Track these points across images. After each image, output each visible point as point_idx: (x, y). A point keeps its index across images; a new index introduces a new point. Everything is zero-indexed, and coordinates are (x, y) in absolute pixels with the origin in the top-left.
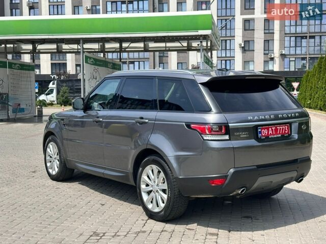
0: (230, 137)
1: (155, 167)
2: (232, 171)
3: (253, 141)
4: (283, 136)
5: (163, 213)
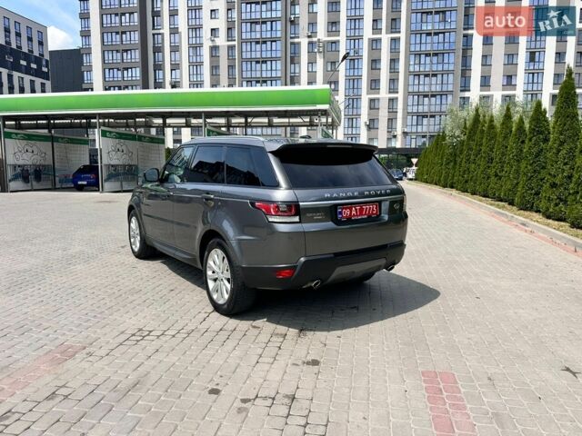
0: (300, 219)
1: (219, 251)
2: (302, 259)
3: (331, 223)
4: (369, 217)
5: (226, 306)
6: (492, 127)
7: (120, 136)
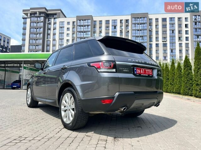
0: (116, 70)
1: (69, 94)
2: (117, 94)
3: (132, 74)
4: (149, 75)
6: (167, 67)
7: (31, 69)
